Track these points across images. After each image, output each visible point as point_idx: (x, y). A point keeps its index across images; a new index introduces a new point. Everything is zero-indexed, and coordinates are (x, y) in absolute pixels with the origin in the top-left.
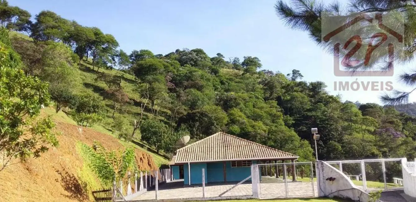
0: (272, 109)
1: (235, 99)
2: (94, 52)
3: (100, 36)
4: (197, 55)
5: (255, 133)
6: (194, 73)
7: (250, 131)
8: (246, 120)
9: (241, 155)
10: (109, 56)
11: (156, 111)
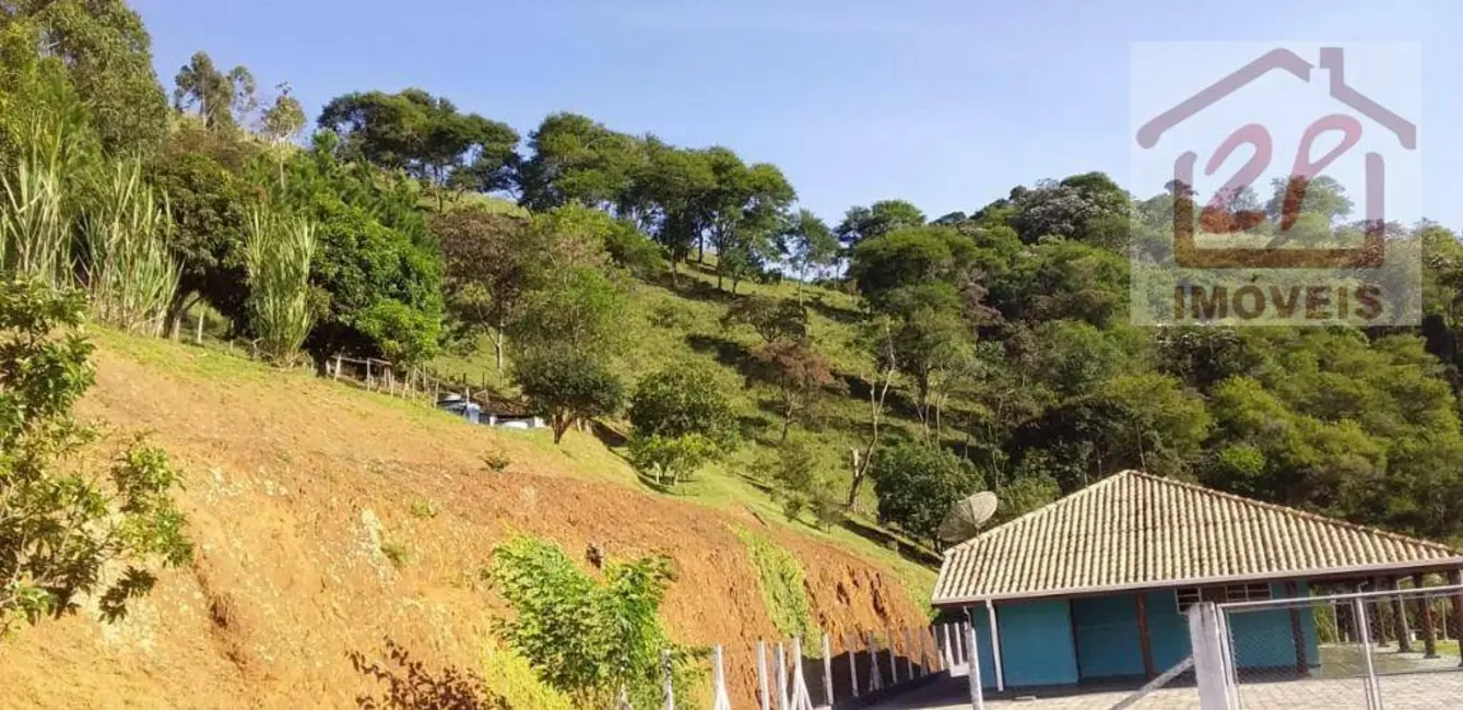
0: (1400, 368)
1: (1242, 342)
2: (719, 228)
3: (730, 174)
4: (1084, 197)
5: (1326, 467)
6: (1072, 263)
7: (1306, 461)
8: (1286, 420)
9: (1210, 560)
10: (767, 236)
11: (933, 409)
